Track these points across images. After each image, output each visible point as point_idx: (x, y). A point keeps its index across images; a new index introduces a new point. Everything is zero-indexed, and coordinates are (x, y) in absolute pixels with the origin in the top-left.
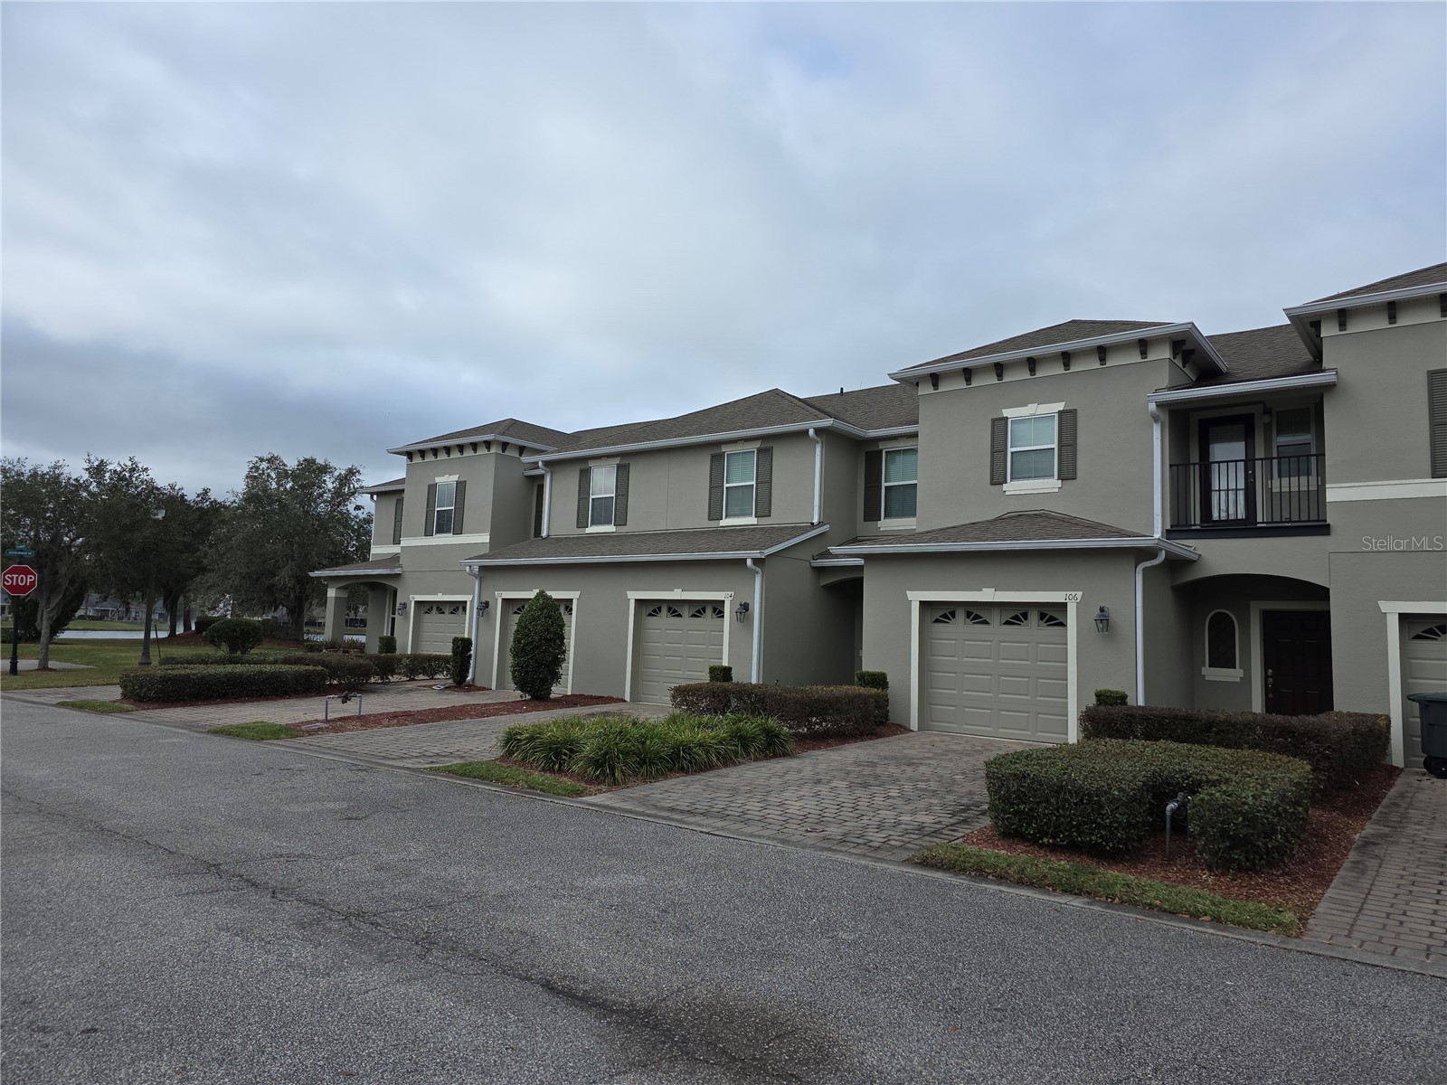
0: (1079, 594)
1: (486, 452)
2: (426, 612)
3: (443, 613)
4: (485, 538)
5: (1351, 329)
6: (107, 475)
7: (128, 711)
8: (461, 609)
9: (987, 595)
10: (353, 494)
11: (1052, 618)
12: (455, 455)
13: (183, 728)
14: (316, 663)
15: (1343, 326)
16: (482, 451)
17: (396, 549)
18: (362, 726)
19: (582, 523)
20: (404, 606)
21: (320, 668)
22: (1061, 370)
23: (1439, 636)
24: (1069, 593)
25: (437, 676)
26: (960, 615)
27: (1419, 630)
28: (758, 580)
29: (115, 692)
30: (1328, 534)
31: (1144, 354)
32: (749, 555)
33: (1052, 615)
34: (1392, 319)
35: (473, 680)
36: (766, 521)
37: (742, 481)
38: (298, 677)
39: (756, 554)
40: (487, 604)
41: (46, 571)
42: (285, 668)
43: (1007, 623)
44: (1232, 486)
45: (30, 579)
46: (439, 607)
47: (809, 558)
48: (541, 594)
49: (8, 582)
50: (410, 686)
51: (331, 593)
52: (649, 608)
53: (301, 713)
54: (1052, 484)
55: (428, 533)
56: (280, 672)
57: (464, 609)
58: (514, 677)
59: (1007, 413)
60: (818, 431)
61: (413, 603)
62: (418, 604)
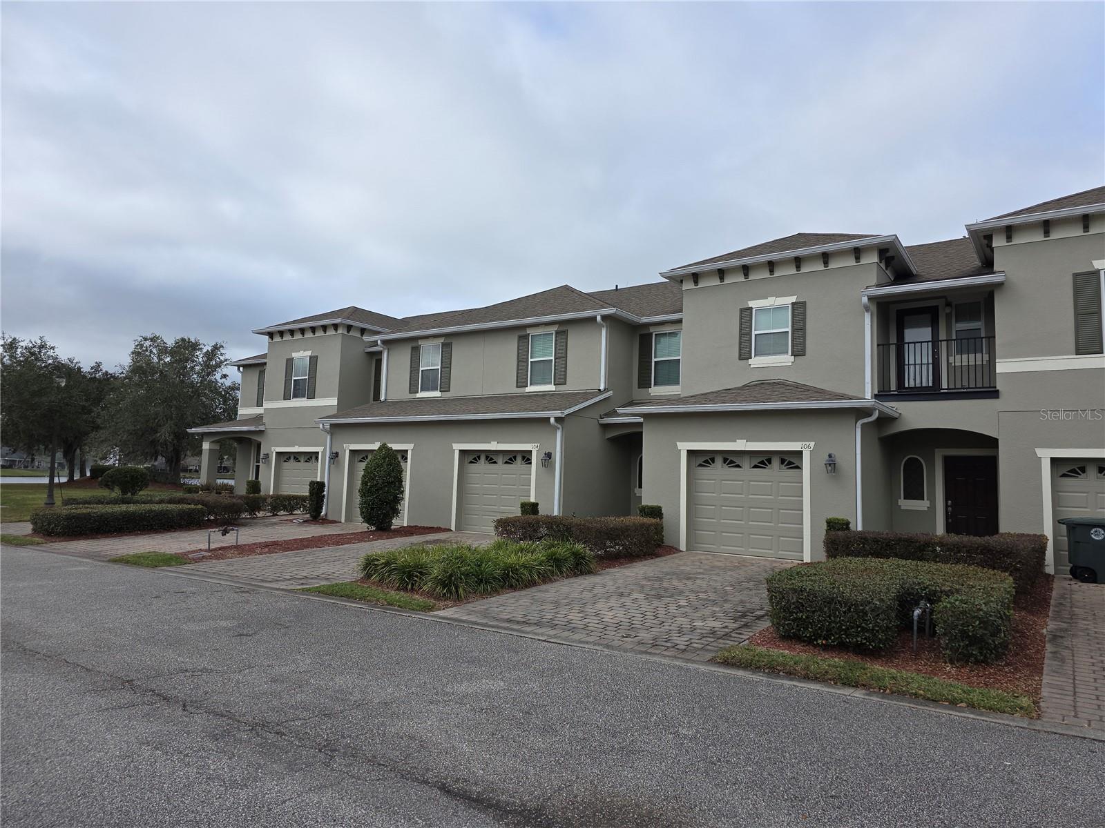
0: (812, 444)
1: (334, 332)
2: (285, 461)
3: (299, 461)
4: (334, 402)
5: (1016, 241)
6: (19, 351)
7: (38, 544)
8: (314, 458)
9: (740, 445)
10: (220, 366)
11: (790, 463)
12: (309, 335)
13: (87, 558)
14: (195, 502)
15: (1009, 238)
16: (331, 332)
17: (259, 411)
18: (239, 554)
19: (413, 389)
20: (267, 456)
21: (200, 506)
22: (794, 271)
23: (1080, 474)
24: (804, 443)
25: (296, 512)
26: (719, 461)
27: (1065, 471)
28: (559, 434)
29: (27, 528)
30: (997, 397)
31: (858, 259)
32: (552, 415)
33: (791, 460)
34: (1047, 233)
35: (326, 515)
36: (562, 388)
37: (543, 357)
38: (182, 514)
39: (558, 414)
40: (337, 454)
42: (171, 507)
43: (755, 467)
44: (918, 361)
46: (296, 456)
47: (598, 417)
48: (383, 447)
50: (274, 520)
51: (206, 446)
52: (470, 457)
53: (186, 544)
54: (787, 359)
55: (287, 397)
56: (167, 510)
57: (317, 458)
58: (362, 513)
59: (751, 304)
60: (604, 318)
61: (274, 454)
62: (278, 454)
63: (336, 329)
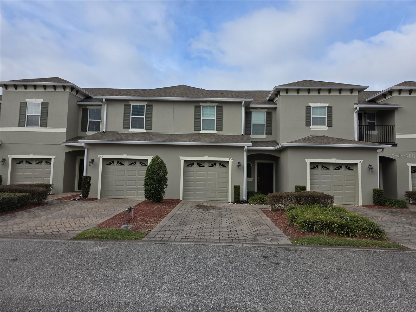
0: (362, 161)
1: (62, 90)
2: (19, 163)
3: (31, 163)
4: (64, 130)
5: (402, 95)
8: (44, 162)
9: (333, 161)
12: (40, 90)
19: (126, 127)
20: (5, 160)
22: (329, 94)
24: (359, 160)
26: (320, 167)
28: (245, 154)
30: (396, 146)
31: (351, 93)
32: (246, 145)
33: (351, 167)
34: (410, 94)
36: (221, 133)
37: (210, 117)
39: (249, 145)
40: (93, 161)
43: (335, 169)
46: (29, 161)
54: (325, 128)
55: (21, 125)
57: (50, 163)
59: (310, 104)
62: (14, 159)
63: (65, 89)
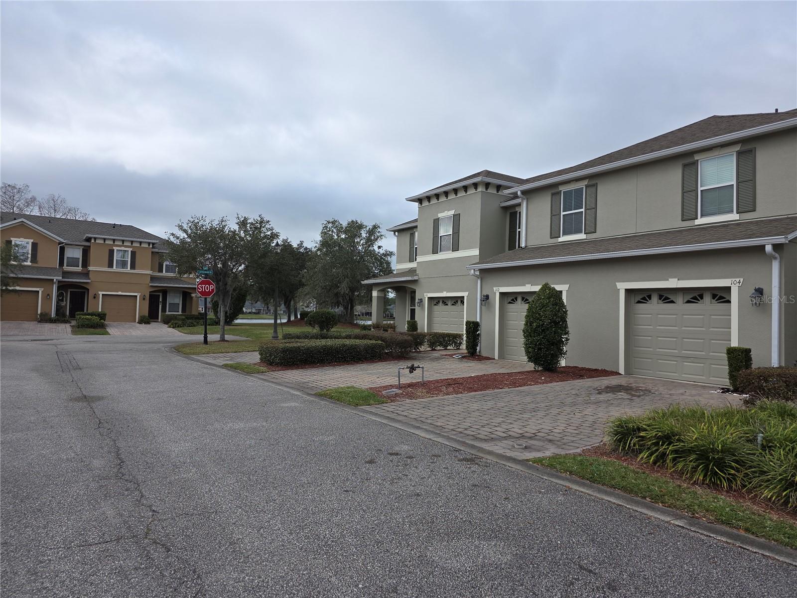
1: (474, 191)
2: (435, 305)
3: (447, 305)
4: (476, 252)
6: (248, 225)
7: (263, 372)
8: (459, 302)
10: (377, 239)
13: (298, 390)
14: (377, 338)
16: (471, 191)
17: (413, 265)
19: (554, 235)
20: (421, 301)
21: (379, 342)
28: (776, 266)
29: (255, 357)
32: (768, 241)
35: (480, 352)
36: (749, 217)
38: (366, 348)
40: (487, 297)
41: (221, 283)
42: (358, 342)
45: (212, 287)
46: (444, 301)
48: (546, 287)
49: (200, 289)
51: (375, 294)
52: (639, 296)
55: (435, 251)
56: (356, 345)
57: (463, 302)
61: (427, 299)
62: (430, 298)
63: (476, 188)
